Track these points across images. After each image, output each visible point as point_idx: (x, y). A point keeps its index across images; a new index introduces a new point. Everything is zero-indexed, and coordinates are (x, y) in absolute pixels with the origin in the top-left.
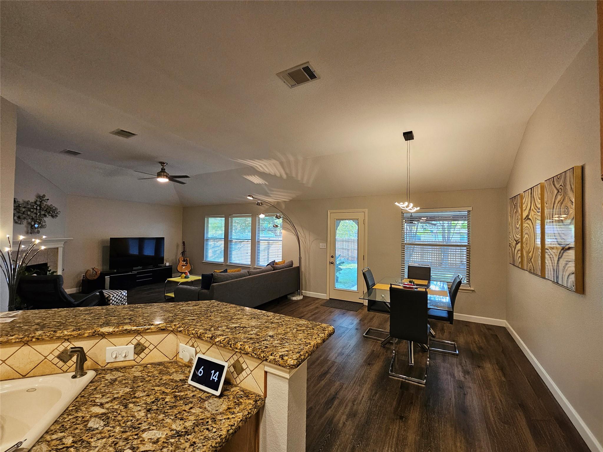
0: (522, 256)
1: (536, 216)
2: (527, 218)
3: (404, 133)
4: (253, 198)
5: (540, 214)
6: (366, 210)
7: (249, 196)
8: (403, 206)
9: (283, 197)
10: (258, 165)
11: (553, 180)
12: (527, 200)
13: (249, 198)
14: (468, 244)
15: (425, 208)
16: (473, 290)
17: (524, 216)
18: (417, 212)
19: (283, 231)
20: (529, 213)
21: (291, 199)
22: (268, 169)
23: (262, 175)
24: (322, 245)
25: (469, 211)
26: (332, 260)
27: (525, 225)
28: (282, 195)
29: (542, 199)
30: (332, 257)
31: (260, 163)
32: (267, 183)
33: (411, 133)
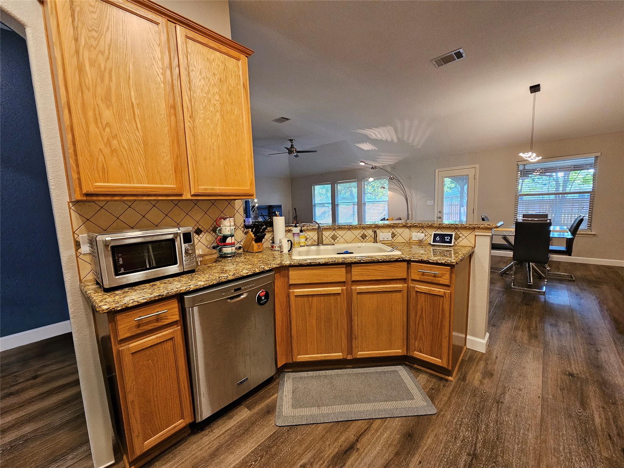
3: (530, 87)
4: (365, 163)
6: (477, 166)
7: (361, 162)
8: (526, 156)
10: (373, 132)
13: (361, 164)
14: (593, 190)
15: (547, 157)
16: (594, 234)
18: (538, 162)
19: (389, 193)
21: (397, 161)
22: (381, 135)
23: (373, 141)
24: (430, 203)
25: (596, 157)
26: (439, 215)
28: (386, 159)
30: (440, 212)
31: (375, 131)
32: (376, 149)
33: (538, 86)
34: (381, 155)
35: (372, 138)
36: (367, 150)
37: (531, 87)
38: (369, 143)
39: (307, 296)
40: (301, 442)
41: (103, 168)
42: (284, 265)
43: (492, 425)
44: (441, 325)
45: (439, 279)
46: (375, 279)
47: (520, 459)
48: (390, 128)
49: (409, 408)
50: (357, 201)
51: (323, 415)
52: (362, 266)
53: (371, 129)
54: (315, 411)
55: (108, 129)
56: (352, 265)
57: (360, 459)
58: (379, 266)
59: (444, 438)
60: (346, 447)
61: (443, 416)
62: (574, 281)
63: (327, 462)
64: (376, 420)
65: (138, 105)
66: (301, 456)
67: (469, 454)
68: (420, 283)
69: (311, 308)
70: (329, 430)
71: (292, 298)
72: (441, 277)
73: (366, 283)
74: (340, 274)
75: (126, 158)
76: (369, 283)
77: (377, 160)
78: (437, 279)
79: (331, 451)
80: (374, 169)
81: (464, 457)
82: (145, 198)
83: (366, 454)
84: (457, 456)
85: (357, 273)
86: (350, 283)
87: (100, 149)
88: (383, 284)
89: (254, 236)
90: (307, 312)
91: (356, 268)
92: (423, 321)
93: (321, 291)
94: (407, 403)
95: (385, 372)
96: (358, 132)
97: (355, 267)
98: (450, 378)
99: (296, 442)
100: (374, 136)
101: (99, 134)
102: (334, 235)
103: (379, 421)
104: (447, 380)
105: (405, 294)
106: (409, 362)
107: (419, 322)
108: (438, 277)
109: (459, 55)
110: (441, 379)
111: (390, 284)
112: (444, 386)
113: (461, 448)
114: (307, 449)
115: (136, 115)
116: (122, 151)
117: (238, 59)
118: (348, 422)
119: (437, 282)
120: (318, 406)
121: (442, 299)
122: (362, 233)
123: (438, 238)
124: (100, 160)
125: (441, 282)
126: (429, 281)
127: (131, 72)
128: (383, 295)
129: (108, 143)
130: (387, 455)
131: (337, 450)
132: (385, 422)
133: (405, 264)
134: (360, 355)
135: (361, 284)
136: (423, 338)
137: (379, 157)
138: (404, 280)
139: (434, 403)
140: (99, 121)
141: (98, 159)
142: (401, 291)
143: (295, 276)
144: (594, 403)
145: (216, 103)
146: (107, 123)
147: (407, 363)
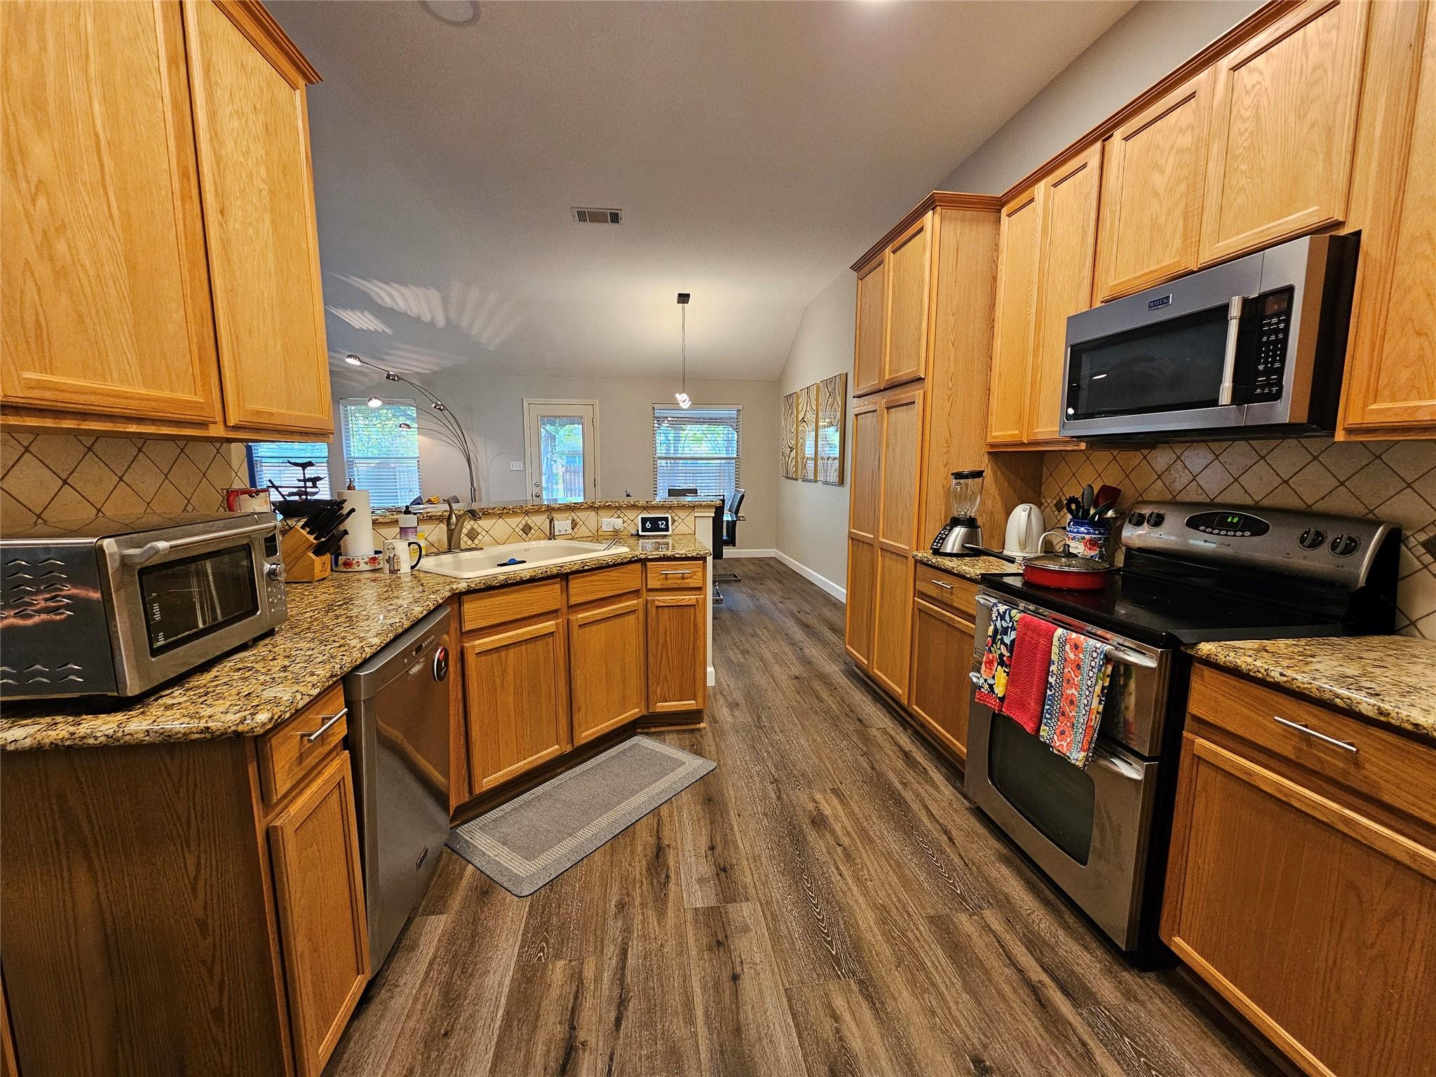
0: (796, 466)
1: (810, 417)
2: (803, 420)
4: (361, 361)
5: (815, 416)
6: (596, 402)
7: (350, 356)
9: (418, 364)
10: (387, 292)
11: (827, 382)
12: (803, 400)
13: (349, 360)
14: (736, 455)
17: (800, 419)
19: (422, 439)
20: (805, 415)
21: (436, 369)
23: (384, 313)
24: (517, 466)
25: (739, 411)
26: (536, 490)
27: (801, 428)
28: (417, 360)
29: (817, 400)
30: (537, 485)
31: (395, 289)
32: (388, 331)
33: (688, 295)
34: (396, 348)
35: (380, 302)
36: (362, 330)
37: (680, 295)
38: (371, 313)
39: (497, 649)
40: (587, 887)
41: (38, 325)
42: (457, 591)
43: (770, 749)
44: (694, 648)
45: (688, 581)
46: (596, 597)
47: (808, 763)
48: (433, 294)
49: (687, 774)
50: (326, 454)
51: (590, 840)
52: (582, 577)
53: (388, 284)
54: (570, 843)
55: (42, 201)
56: (571, 576)
57: (680, 852)
58: (609, 574)
59: (741, 783)
60: (652, 853)
61: (725, 764)
62: (740, 580)
63: (646, 879)
64: (661, 807)
65: (109, 143)
66: (605, 898)
67: (772, 783)
68: (660, 593)
69: (504, 672)
70: (613, 852)
71: (471, 659)
72: (691, 578)
73: (589, 606)
74: (550, 596)
75: (91, 299)
76: (592, 605)
77: (386, 357)
78: (686, 581)
79: (639, 867)
80: (394, 380)
81: (770, 787)
82: (133, 428)
83: (682, 843)
84: (764, 789)
85: (580, 590)
86: (565, 610)
87: (26, 260)
88: (613, 604)
89: (315, 539)
90: (498, 682)
91: (576, 581)
92: (667, 651)
93: (523, 634)
94: (681, 771)
95: (624, 752)
96: (350, 282)
97: (574, 579)
98: (702, 725)
99: (579, 891)
100: (388, 302)
101: (22, 210)
102: (473, 528)
103: (665, 805)
104: (699, 730)
105: (641, 616)
106: (643, 728)
107: (661, 655)
108: (687, 578)
109: (615, 218)
110: (692, 731)
111: (620, 602)
112: (702, 736)
113: (762, 782)
114: (605, 886)
115: (107, 177)
116: (79, 278)
117: (294, 87)
118: (629, 829)
119: (686, 586)
120: (570, 835)
121: (693, 610)
122: (524, 522)
123: (648, 525)
124: (27, 298)
125: (692, 585)
126: (675, 586)
127: (90, 40)
128: (612, 622)
129: (45, 248)
130: (704, 830)
131: (644, 862)
132: (672, 803)
133: (638, 566)
134: (585, 737)
135: (582, 610)
136: (669, 677)
137: (391, 352)
138: (636, 593)
139: (706, 758)
140: (19, 168)
141: (22, 292)
142: (635, 611)
143: (475, 614)
144: (824, 694)
145: (261, 187)
146: (40, 181)
147: (639, 730)
